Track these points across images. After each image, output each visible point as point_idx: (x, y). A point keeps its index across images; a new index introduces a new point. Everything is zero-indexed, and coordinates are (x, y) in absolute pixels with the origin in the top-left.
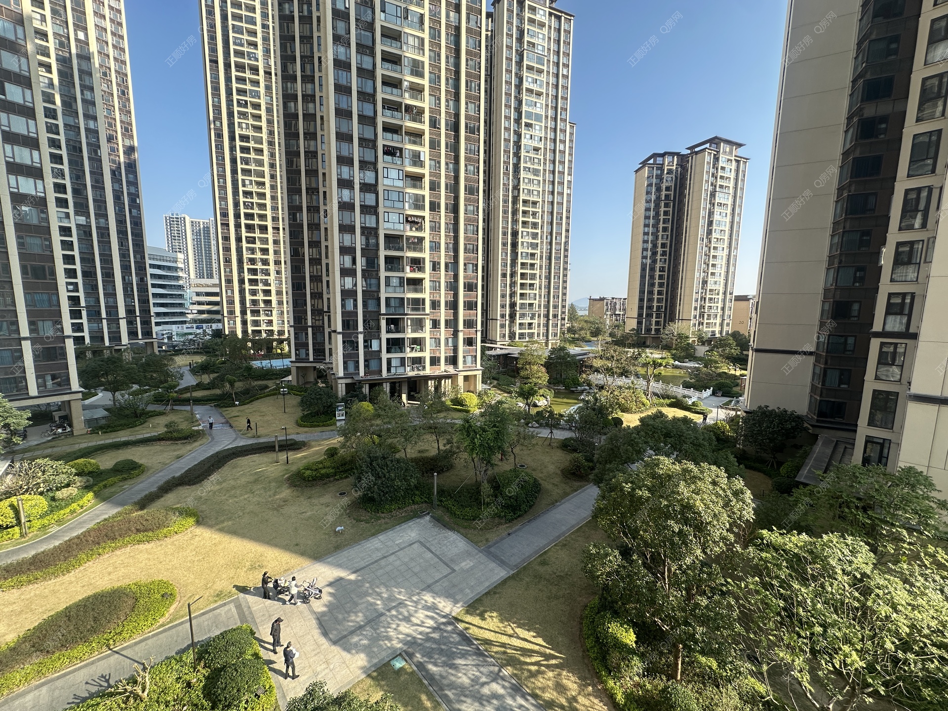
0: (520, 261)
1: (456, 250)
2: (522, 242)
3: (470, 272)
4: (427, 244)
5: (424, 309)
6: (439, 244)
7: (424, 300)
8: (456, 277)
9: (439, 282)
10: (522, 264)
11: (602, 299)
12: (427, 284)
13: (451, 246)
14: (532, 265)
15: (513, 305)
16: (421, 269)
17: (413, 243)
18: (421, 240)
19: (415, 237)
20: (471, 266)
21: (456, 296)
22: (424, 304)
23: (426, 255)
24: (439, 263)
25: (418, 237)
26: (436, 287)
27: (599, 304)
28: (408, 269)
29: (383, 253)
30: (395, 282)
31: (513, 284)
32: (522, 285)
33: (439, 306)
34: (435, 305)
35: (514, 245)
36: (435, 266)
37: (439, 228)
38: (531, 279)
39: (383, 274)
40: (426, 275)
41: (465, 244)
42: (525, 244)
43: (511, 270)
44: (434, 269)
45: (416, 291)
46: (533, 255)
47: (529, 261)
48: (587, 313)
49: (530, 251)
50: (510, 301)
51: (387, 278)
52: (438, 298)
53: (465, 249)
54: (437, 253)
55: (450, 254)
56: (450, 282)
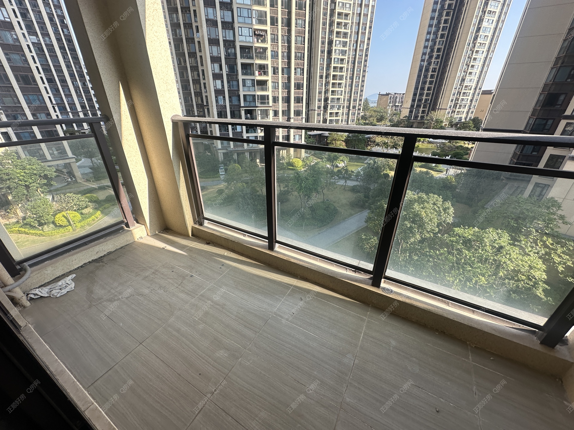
0: (333, 65)
1: (289, 58)
2: (335, 50)
3: (298, 75)
4: (269, 53)
5: (268, 103)
6: (277, 52)
7: (268, 96)
8: (289, 78)
9: (278, 83)
10: (335, 68)
11: (387, 94)
12: (270, 84)
13: (286, 54)
14: (341, 68)
15: (326, 99)
16: (266, 73)
17: (260, 53)
18: (265, 49)
19: (260, 48)
20: (299, 70)
21: (289, 92)
22: (268, 99)
23: (268, 62)
24: (278, 68)
25: (262, 48)
26: (275, 87)
27: (385, 98)
28: (257, 73)
29: (240, 61)
30: (249, 83)
31: (327, 83)
32: (333, 84)
33: (278, 100)
34: (275, 100)
35: (330, 52)
36: (275, 71)
37: (278, 40)
38: (340, 79)
39: (241, 77)
40: (269, 78)
41: (295, 53)
42: (337, 51)
43: (326, 73)
44: (274, 73)
45: (263, 90)
46: (342, 60)
47: (340, 65)
48: (376, 105)
49: (341, 57)
50: (325, 96)
51: (244, 80)
52: (277, 95)
53: (296, 57)
54: (276, 60)
55: (285, 61)
56: (285, 83)
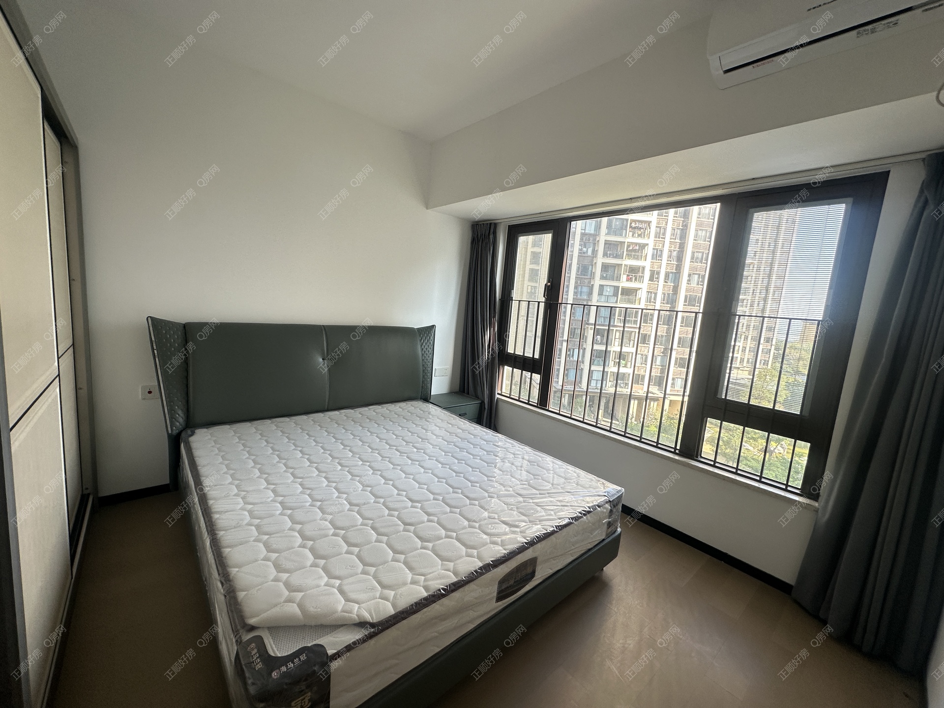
1: (680, 259)
3: (694, 285)
4: (649, 251)
6: (661, 251)
8: (676, 289)
9: (656, 294)
12: (642, 295)
13: (675, 254)
16: (639, 279)
17: (635, 251)
18: (643, 246)
19: (636, 244)
20: (696, 276)
23: (647, 264)
24: (658, 273)
25: (639, 244)
28: (624, 277)
29: (600, 260)
30: (608, 291)
36: (654, 276)
37: (664, 234)
39: (597, 282)
40: (643, 286)
41: (693, 253)
44: (651, 279)
45: (630, 300)
51: (601, 287)
53: (692, 258)
54: (657, 261)
55: (672, 262)
56: (669, 294)
